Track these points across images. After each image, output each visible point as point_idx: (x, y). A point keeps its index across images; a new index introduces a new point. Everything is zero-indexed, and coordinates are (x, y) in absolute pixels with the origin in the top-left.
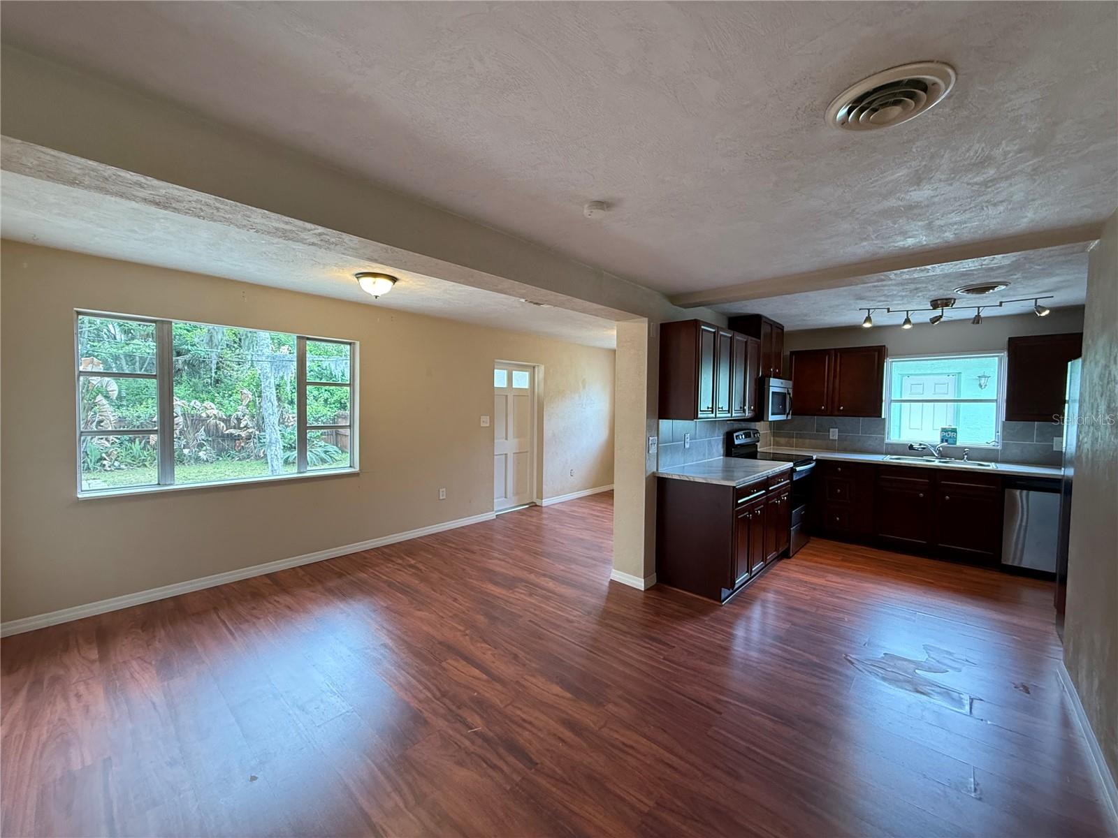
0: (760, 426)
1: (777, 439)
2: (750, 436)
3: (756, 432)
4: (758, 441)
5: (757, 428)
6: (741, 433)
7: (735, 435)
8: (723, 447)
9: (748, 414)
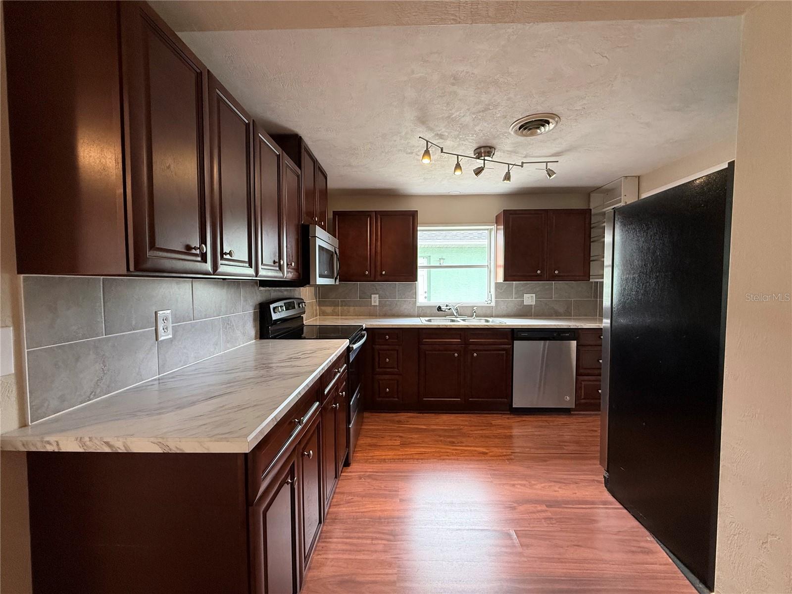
0: (305, 293)
1: (323, 308)
2: (294, 308)
3: (301, 301)
4: (304, 313)
5: (302, 297)
6: (281, 303)
7: (272, 306)
8: (255, 326)
9: (288, 274)
